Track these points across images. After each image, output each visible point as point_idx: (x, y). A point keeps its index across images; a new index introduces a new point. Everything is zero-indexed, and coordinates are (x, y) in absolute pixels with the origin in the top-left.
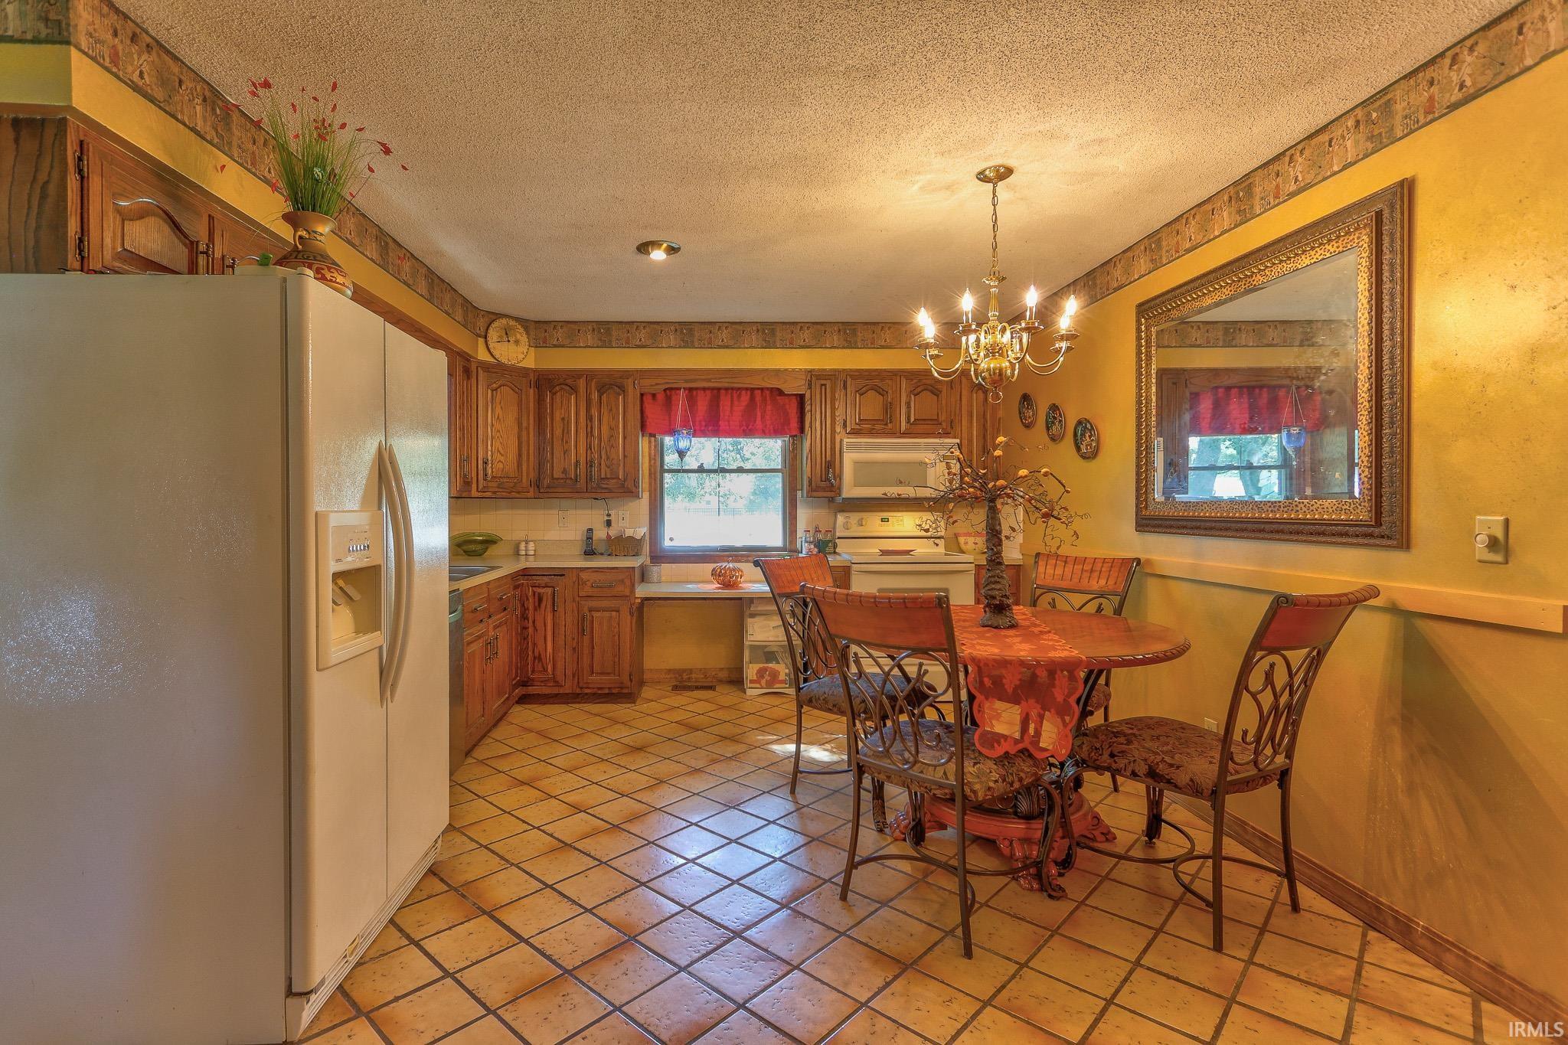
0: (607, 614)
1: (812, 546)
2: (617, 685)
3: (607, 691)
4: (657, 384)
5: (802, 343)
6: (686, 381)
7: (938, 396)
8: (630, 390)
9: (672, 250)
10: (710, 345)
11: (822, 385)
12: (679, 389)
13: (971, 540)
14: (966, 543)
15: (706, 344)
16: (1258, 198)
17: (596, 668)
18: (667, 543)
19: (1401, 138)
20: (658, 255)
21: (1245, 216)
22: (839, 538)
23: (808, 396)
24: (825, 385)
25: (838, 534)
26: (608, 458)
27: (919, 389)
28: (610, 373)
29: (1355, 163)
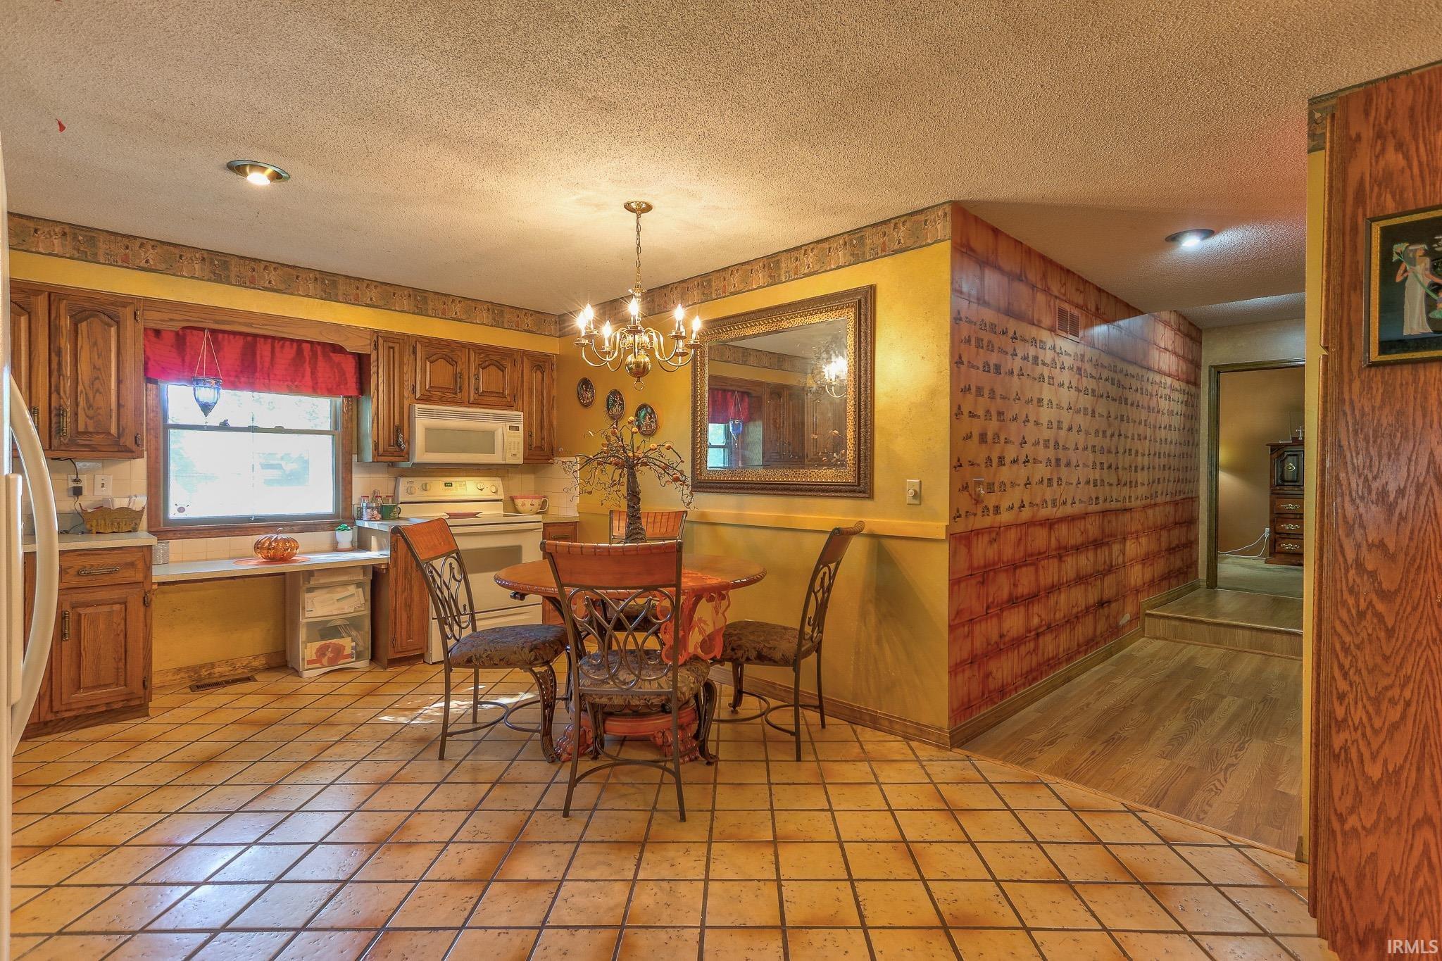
0: (106, 609)
1: (376, 512)
2: (122, 698)
3: (104, 709)
4: (171, 320)
5: (368, 301)
6: (217, 322)
7: (503, 371)
8: (129, 321)
9: (277, 177)
10: (252, 284)
11: (390, 348)
12: (203, 329)
13: (528, 502)
14: (523, 505)
15: (248, 283)
16: (783, 271)
17: (87, 679)
18: (173, 514)
19: (868, 261)
20: (258, 179)
21: (774, 281)
22: (401, 503)
23: (373, 357)
24: (393, 348)
25: (401, 499)
26: (90, 406)
27: (487, 363)
28: (91, 296)
29: (844, 267)
